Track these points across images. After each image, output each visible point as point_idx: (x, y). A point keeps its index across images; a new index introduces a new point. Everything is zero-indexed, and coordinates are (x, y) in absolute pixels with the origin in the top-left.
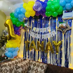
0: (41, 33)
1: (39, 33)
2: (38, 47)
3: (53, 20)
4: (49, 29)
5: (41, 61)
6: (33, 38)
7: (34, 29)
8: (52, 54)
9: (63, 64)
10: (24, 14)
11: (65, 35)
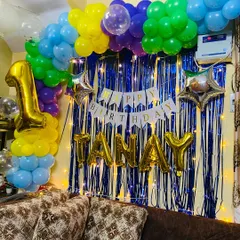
0: (129, 107)
1: (120, 109)
2: (119, 153)
3: (167, 67)
4: (153, 94)
5: (128, 200)
6: (101, 124)
7: (106, 94)
8: (161, 175)
9: (198, 209)
10: (73, 45)
11: (203, 114)
